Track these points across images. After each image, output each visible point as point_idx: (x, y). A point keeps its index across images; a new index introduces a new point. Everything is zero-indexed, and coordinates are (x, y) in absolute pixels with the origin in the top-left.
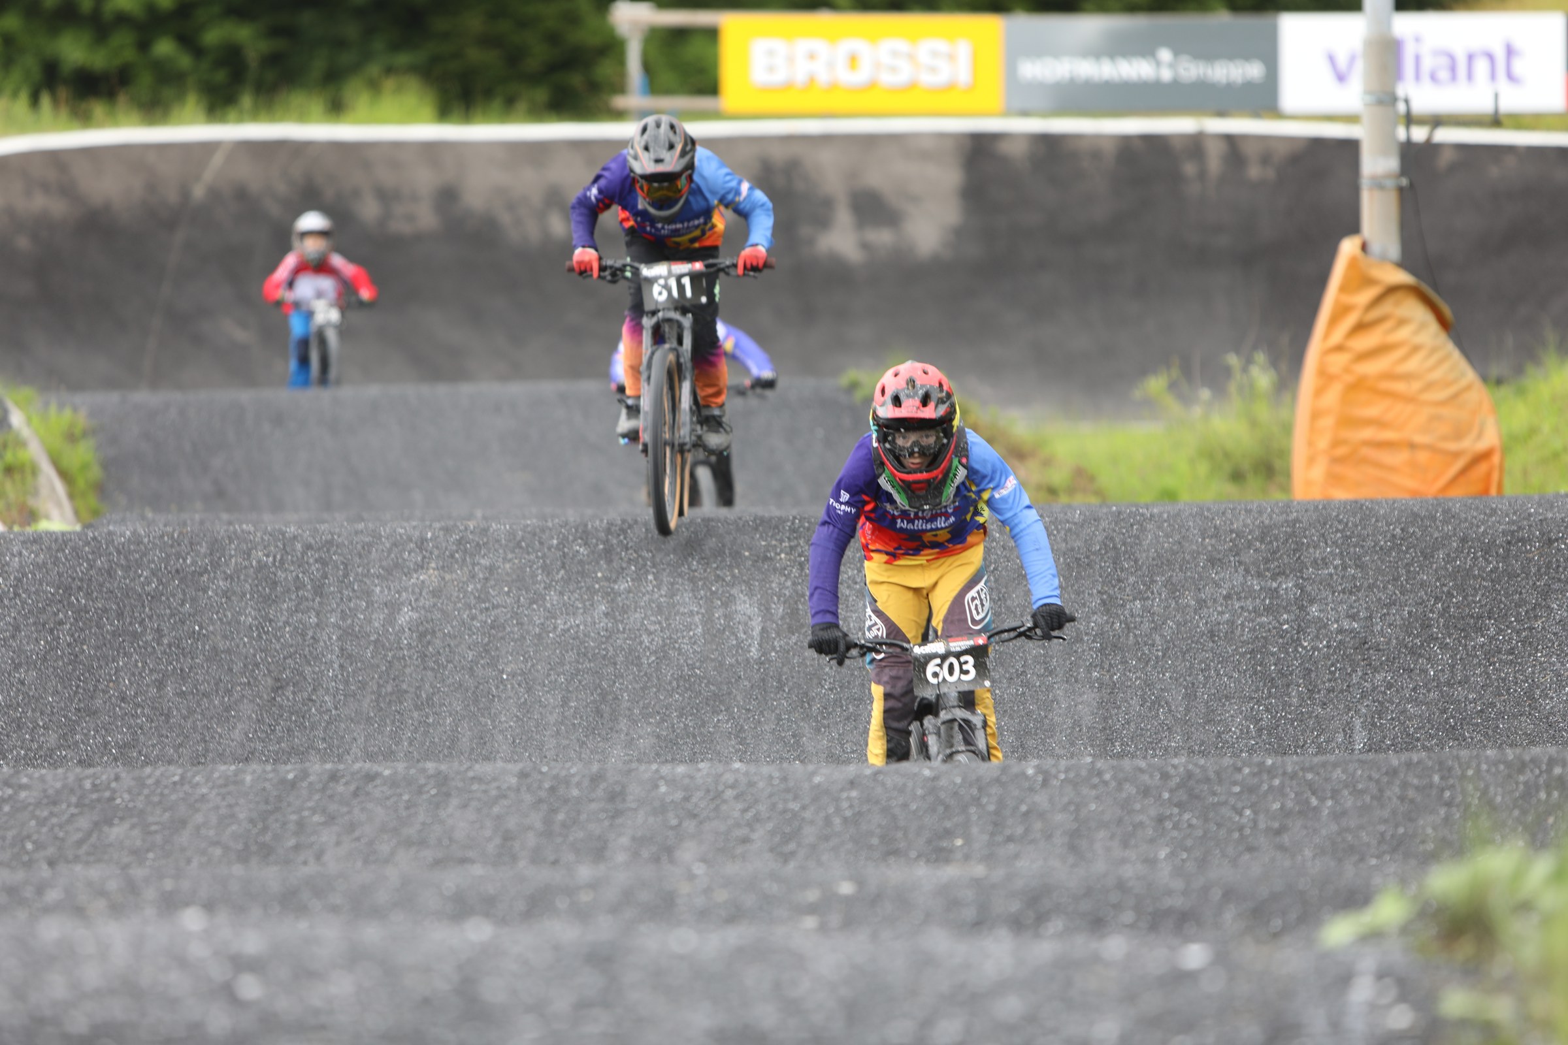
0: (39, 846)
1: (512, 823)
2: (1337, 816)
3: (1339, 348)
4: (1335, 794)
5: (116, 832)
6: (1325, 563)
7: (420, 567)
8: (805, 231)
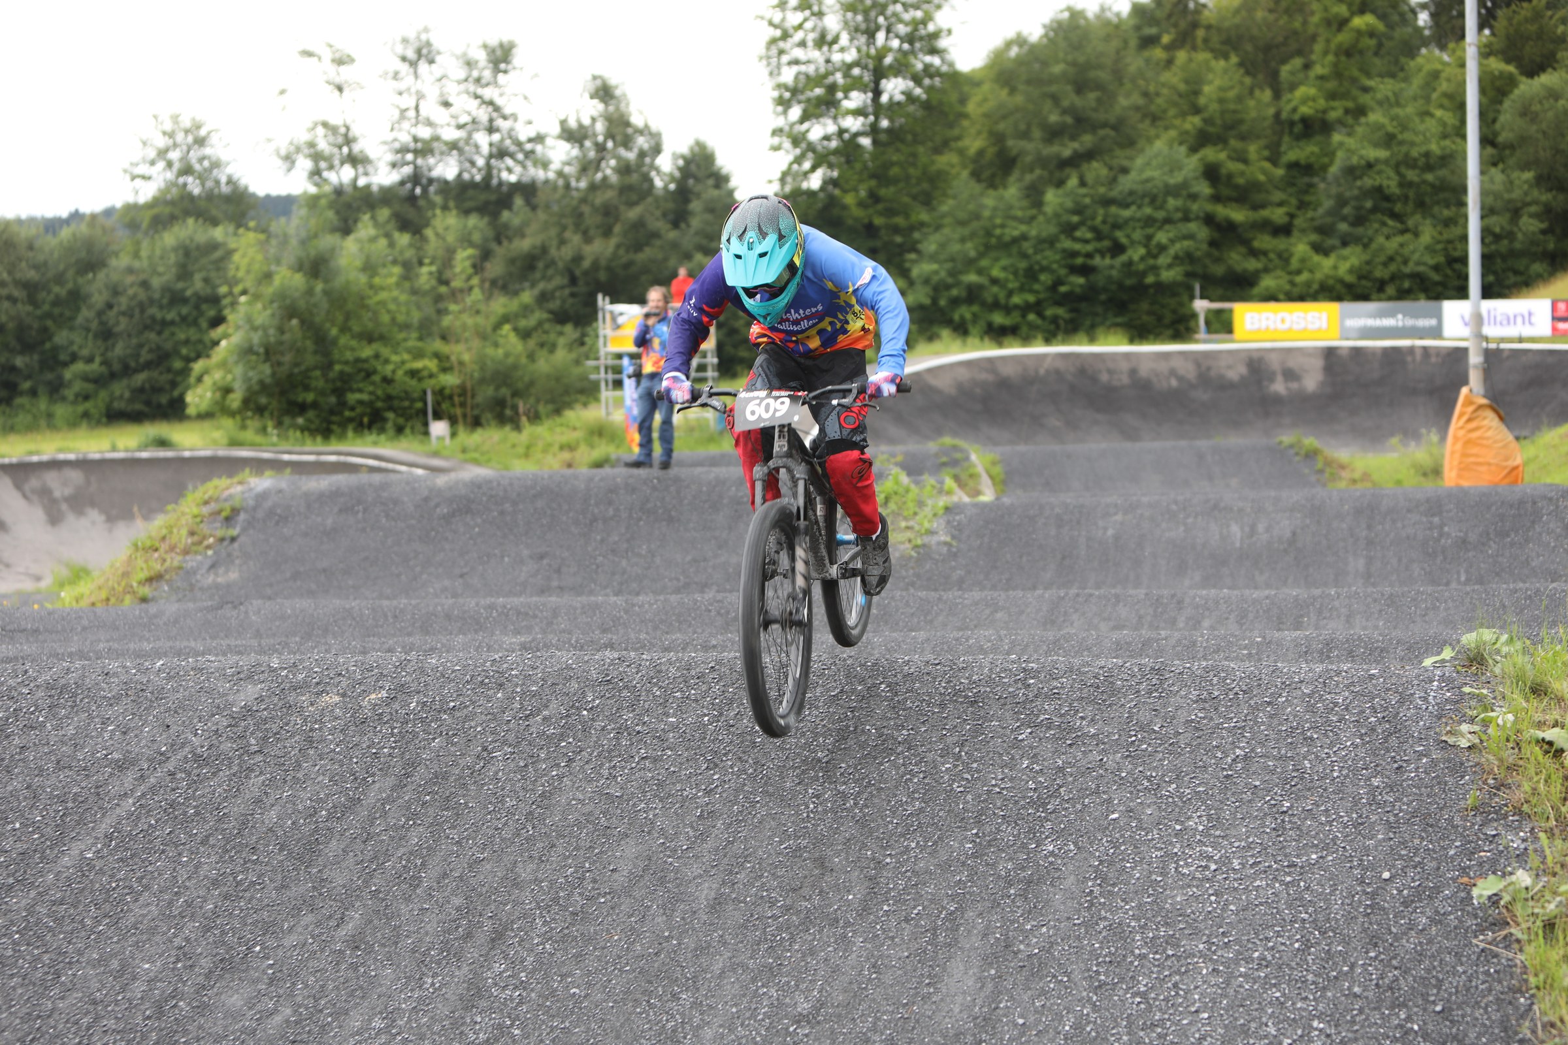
0: (971, 620)
1: (1142, 612)
2: (1446, 609)
3: (1462, 428)
4: (1446, 602)
5: (999, 615)
6: (1450, 511)
7: (1116, 514)
8: (1265, 383)
